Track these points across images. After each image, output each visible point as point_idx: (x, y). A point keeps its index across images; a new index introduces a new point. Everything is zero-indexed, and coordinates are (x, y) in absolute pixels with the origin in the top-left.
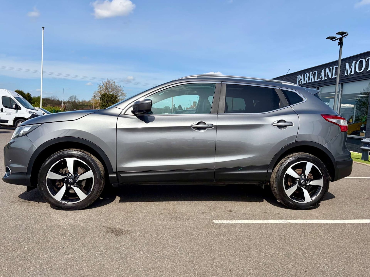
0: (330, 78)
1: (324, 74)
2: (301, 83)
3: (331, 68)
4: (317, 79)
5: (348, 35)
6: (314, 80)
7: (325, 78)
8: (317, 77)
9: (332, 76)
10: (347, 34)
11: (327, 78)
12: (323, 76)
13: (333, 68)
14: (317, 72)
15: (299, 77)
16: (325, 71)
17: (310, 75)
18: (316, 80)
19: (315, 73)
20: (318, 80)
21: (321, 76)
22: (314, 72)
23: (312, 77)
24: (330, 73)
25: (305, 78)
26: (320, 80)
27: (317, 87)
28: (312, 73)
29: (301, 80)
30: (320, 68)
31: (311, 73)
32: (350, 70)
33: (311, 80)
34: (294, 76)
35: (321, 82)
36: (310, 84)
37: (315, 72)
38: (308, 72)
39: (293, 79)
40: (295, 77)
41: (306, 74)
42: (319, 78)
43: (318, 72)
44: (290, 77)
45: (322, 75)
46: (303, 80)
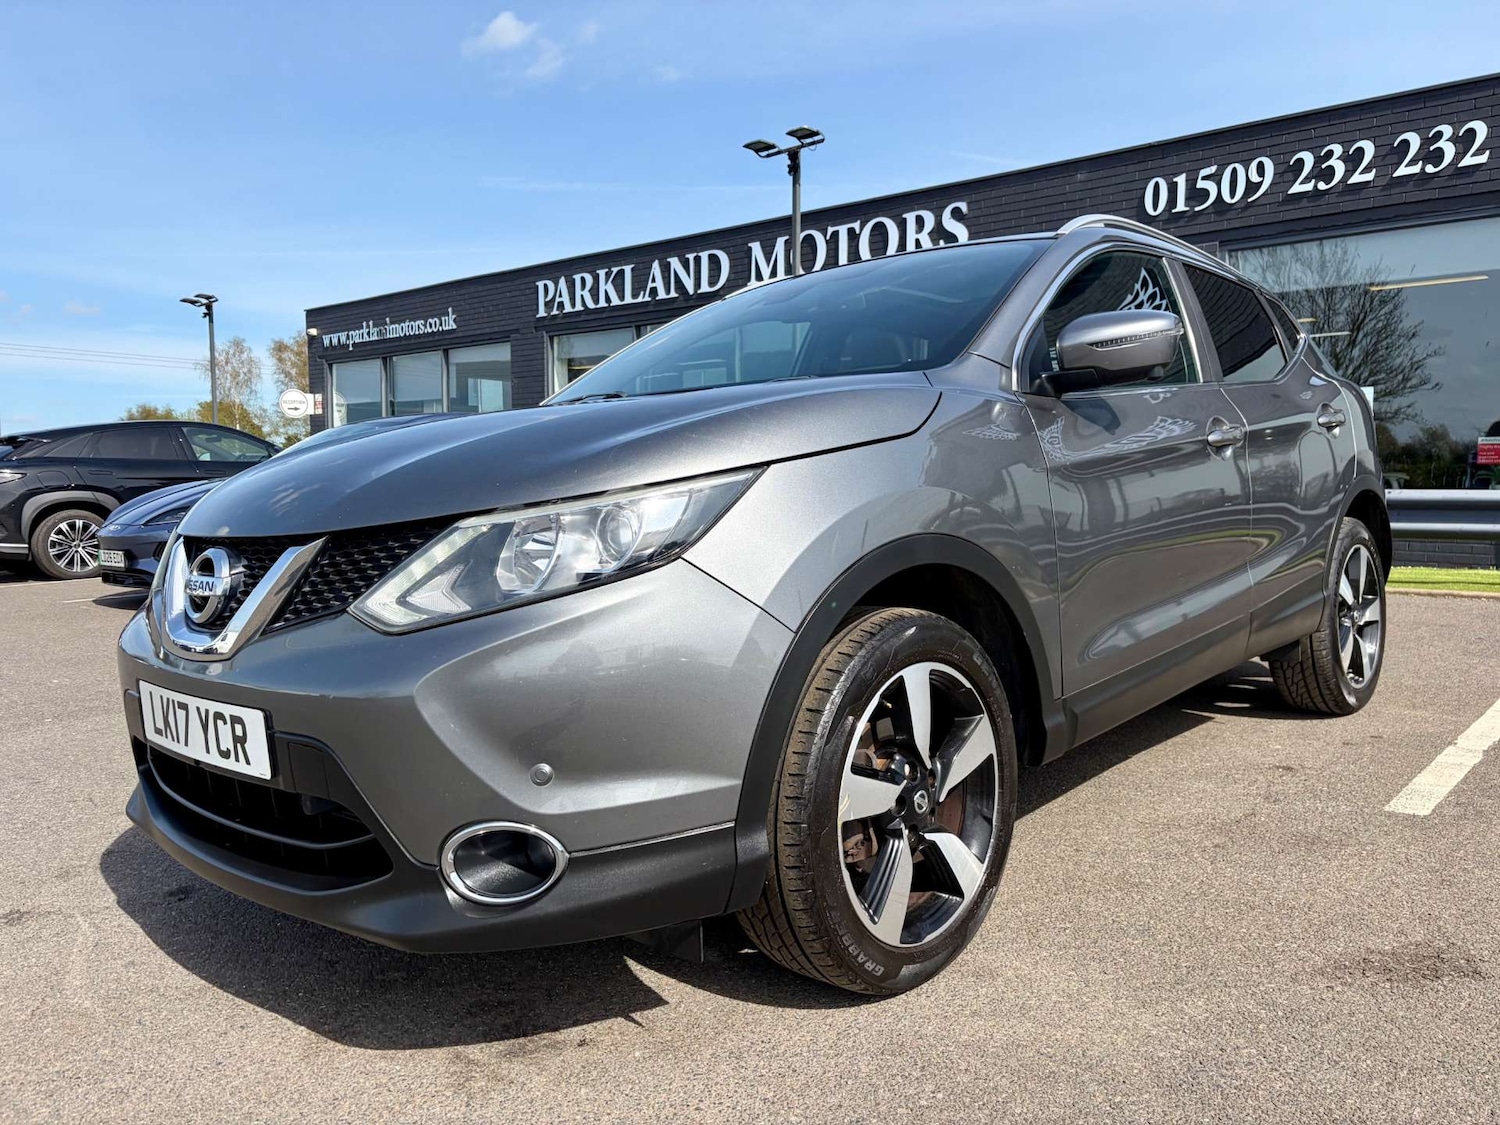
0: (691, 292)
1: (664, 278)
2: (558, 310)
3: (691, 257)
4: (635, 296)
5: (822, 141)
6: (622, 297)
7: (668, 291)
8: (633, 289)
9: (698, 284)
10: (816, 138)
11: (676, 292)
12: (659, 284)
13: (698, 260)
14: (628, 269)
15: (545, 285)
16: (666, 268)
17: (596, 278)
18: (628, 299)
19: (621, 273)
20: (640, 299)
21: (650, 285)
22: (615, 270)
23: (607, 287)
24: (689, 275)
25: (578, 292)
26: (647, 299)
27: (636, 326)
28: (608, 275)
29: (558, 300)
30: (642, 255)
31: (602, 273)
32: (768, 265)
33: (608, 299)
34: (517, 282)
35: (651, 309)
36: (604, 316)
37: (620, 268)
38: (589, 269)
39: (518, 293)
40: (523, 287)
41: (577, 278)
42: (642, 293)
43: (632, 269)
44: (499, 285)
45: (654, 280)
46: (566, 299)
